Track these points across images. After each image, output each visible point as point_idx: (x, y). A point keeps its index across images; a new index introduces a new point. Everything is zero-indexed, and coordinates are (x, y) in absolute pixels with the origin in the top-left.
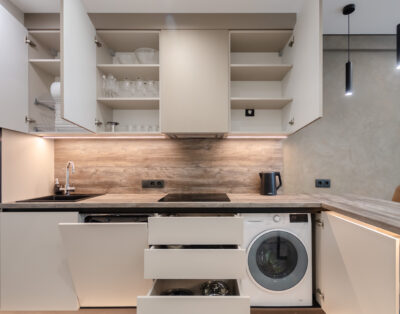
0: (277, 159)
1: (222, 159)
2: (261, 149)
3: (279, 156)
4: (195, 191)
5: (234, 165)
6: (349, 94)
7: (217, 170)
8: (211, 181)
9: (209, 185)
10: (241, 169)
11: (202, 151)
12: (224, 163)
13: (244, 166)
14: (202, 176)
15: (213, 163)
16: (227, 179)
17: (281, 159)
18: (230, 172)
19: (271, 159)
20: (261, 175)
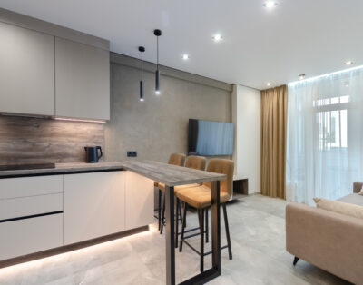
0: (99, 137)
1: (52, 135)
2: (87, 129)
3: (101, 134)
4: (21, 162)
5: (63, 140)
6: (142, 100)
7: (46, 144)
8: (40, 153)
9: (38, 157)
10: (69, 144)
11: (30, 128)
12: (54, 139)
13: (73, 142)
14: (30, 150)
15: (42, 139)
16: (56, 152)
17: (103, 137)
18: (58, 146)
19: (94, 137)
20: (86, 148)
